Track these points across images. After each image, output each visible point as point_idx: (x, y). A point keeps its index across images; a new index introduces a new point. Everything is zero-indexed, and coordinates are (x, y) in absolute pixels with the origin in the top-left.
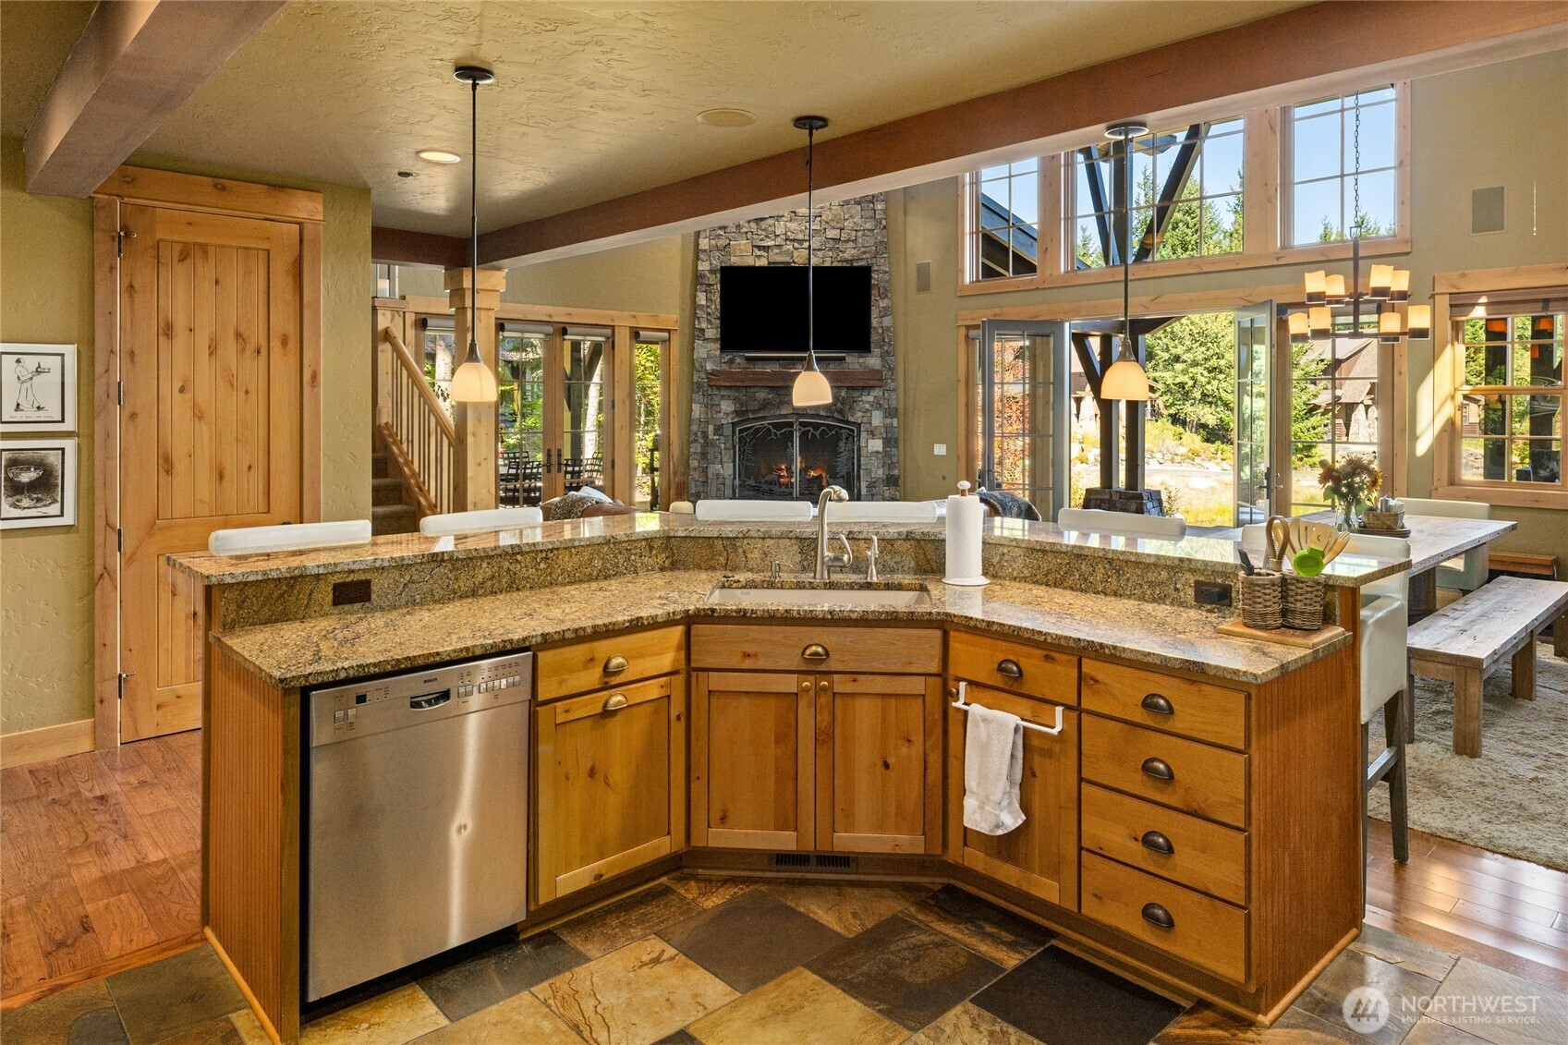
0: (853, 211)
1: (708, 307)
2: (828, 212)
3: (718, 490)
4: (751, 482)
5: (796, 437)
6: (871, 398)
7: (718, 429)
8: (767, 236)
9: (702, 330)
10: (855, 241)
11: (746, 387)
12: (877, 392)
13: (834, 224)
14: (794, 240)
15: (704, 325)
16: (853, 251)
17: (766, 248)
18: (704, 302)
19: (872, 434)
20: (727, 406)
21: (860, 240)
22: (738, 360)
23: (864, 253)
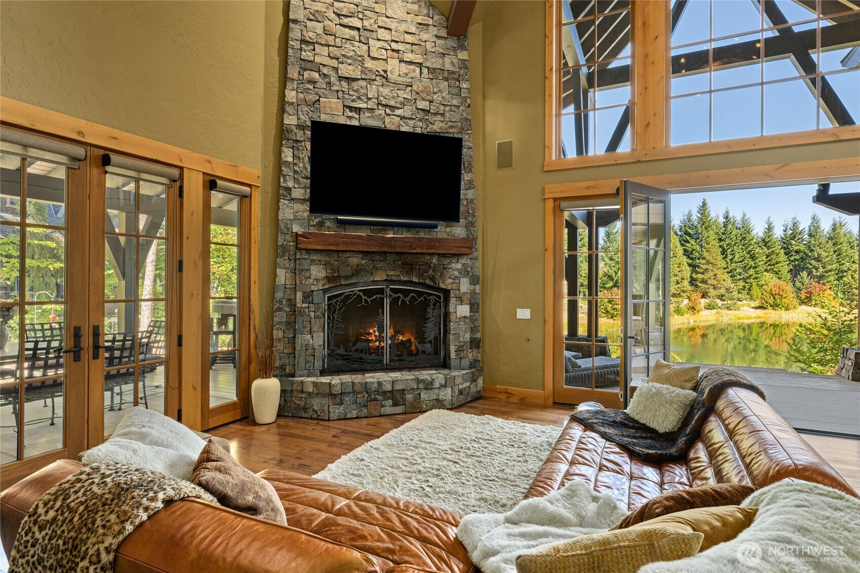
0: (442, 87)
1: (295, 164)
2: (418, 83)
3: (307, 362)
4: (341, 351)
5: (387, 302)
6: (459, 266)
7: (308, 296)
8: (359, 98)
9: (289, 190)
10: (443, 115)
11: (338, 251)
12: (464, 260)
13: (424, 95)
14: (386, 106)
15: (290, 184)
16: (441, 125)
17: (358, 110)
18: (290, 159)
19: (460, 300)
20: (318, 272)
21: (447, 114)
22: (328, 224)
23: (451, 127)
